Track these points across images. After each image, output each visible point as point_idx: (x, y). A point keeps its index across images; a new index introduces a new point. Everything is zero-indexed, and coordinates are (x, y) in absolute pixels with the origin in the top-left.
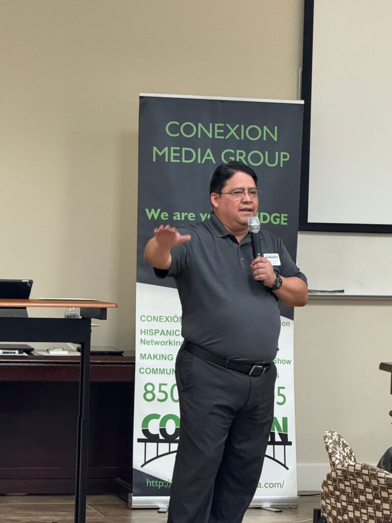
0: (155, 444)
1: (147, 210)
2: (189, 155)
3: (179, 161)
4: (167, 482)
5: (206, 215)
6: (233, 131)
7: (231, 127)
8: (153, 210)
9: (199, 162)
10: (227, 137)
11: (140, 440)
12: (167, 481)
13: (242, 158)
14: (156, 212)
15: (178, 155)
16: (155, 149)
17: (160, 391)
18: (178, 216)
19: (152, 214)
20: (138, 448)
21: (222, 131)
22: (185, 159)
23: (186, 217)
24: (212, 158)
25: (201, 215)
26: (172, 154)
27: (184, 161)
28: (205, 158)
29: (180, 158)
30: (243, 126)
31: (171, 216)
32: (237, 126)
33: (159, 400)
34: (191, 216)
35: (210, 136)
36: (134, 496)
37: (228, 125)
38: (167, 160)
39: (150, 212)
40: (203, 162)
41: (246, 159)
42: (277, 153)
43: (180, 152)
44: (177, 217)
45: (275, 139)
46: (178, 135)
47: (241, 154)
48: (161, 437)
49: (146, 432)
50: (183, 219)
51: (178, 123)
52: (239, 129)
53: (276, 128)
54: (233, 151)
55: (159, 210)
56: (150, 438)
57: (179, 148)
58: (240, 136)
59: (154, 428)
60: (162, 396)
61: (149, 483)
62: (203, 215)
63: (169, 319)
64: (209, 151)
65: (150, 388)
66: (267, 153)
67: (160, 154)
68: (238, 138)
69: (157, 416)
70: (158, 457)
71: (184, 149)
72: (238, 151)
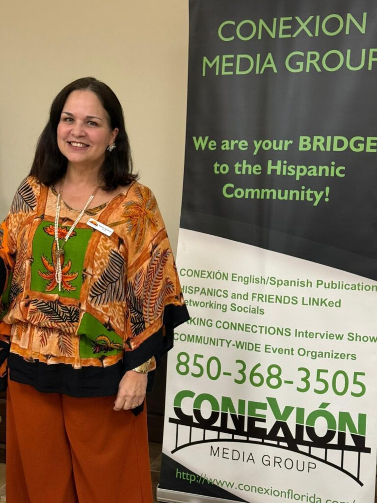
0: (189, 427)
1: (194, 138)
2: (245, 64)
3: (231, 73)
4: (199, 477)
5: (260, 142)
6: (303, 26)
7: (302, 20)
8: (200, 138)
9: (257, 72)
10: (295, 36)
11: (171, 420)
12: (200, 475)
13: (314, 62)
14: (204, 140)
15: (231, 65)
16: (205, 60)
17: (195, 364)
18: (227, 145)
19: (200, 143)
20: (169, 429)
21: (289, 27)
22: (240, 70)
23: (236, 146)
24: (273, 65)
25: (255, 142)
26: (224, 65)
27: (238, 72)
28: (265, 65)
29: (233, 69)
30: (318, 17)
31: (219, 145)
32: (311, 18)
33: (193, 375)
34: (243, 145)
35: (273, 35)
36: (159, 487)
37: (297, 18)
38: (217, 73)
39: (197, 140)
40: (262, 72)
41: (319, 63)
42: (364, 51)
43: (233, 61)
44: (225, 147)
45: (363, 30)
46: (232, 38)
47: (313, 57)
48: (195, 421)
49: (178, 411)
50: (232, 148)
51: (233, 23)
52: (313, 22)
53: (365, 14)
54: (302, 54)
55: (207, 138)
56: (183, 419)
57: (232, 56)
58: (313, 32)
59: (188, 409)
60: (197, 371)
61: (179, 474)
62: (258, 143)
63: (212, 275)
64: (270, 56)
65: (183, 359)
66: (349, 51)
67: (211, 65)
68: (310, 35)
69: (191, 394)
70: (191, 444)
71: (239, 57)
72: (309, 53)
